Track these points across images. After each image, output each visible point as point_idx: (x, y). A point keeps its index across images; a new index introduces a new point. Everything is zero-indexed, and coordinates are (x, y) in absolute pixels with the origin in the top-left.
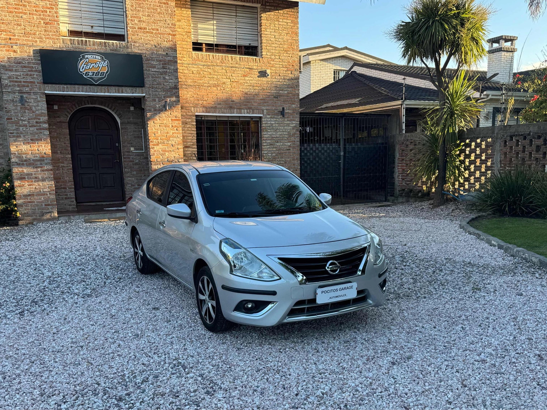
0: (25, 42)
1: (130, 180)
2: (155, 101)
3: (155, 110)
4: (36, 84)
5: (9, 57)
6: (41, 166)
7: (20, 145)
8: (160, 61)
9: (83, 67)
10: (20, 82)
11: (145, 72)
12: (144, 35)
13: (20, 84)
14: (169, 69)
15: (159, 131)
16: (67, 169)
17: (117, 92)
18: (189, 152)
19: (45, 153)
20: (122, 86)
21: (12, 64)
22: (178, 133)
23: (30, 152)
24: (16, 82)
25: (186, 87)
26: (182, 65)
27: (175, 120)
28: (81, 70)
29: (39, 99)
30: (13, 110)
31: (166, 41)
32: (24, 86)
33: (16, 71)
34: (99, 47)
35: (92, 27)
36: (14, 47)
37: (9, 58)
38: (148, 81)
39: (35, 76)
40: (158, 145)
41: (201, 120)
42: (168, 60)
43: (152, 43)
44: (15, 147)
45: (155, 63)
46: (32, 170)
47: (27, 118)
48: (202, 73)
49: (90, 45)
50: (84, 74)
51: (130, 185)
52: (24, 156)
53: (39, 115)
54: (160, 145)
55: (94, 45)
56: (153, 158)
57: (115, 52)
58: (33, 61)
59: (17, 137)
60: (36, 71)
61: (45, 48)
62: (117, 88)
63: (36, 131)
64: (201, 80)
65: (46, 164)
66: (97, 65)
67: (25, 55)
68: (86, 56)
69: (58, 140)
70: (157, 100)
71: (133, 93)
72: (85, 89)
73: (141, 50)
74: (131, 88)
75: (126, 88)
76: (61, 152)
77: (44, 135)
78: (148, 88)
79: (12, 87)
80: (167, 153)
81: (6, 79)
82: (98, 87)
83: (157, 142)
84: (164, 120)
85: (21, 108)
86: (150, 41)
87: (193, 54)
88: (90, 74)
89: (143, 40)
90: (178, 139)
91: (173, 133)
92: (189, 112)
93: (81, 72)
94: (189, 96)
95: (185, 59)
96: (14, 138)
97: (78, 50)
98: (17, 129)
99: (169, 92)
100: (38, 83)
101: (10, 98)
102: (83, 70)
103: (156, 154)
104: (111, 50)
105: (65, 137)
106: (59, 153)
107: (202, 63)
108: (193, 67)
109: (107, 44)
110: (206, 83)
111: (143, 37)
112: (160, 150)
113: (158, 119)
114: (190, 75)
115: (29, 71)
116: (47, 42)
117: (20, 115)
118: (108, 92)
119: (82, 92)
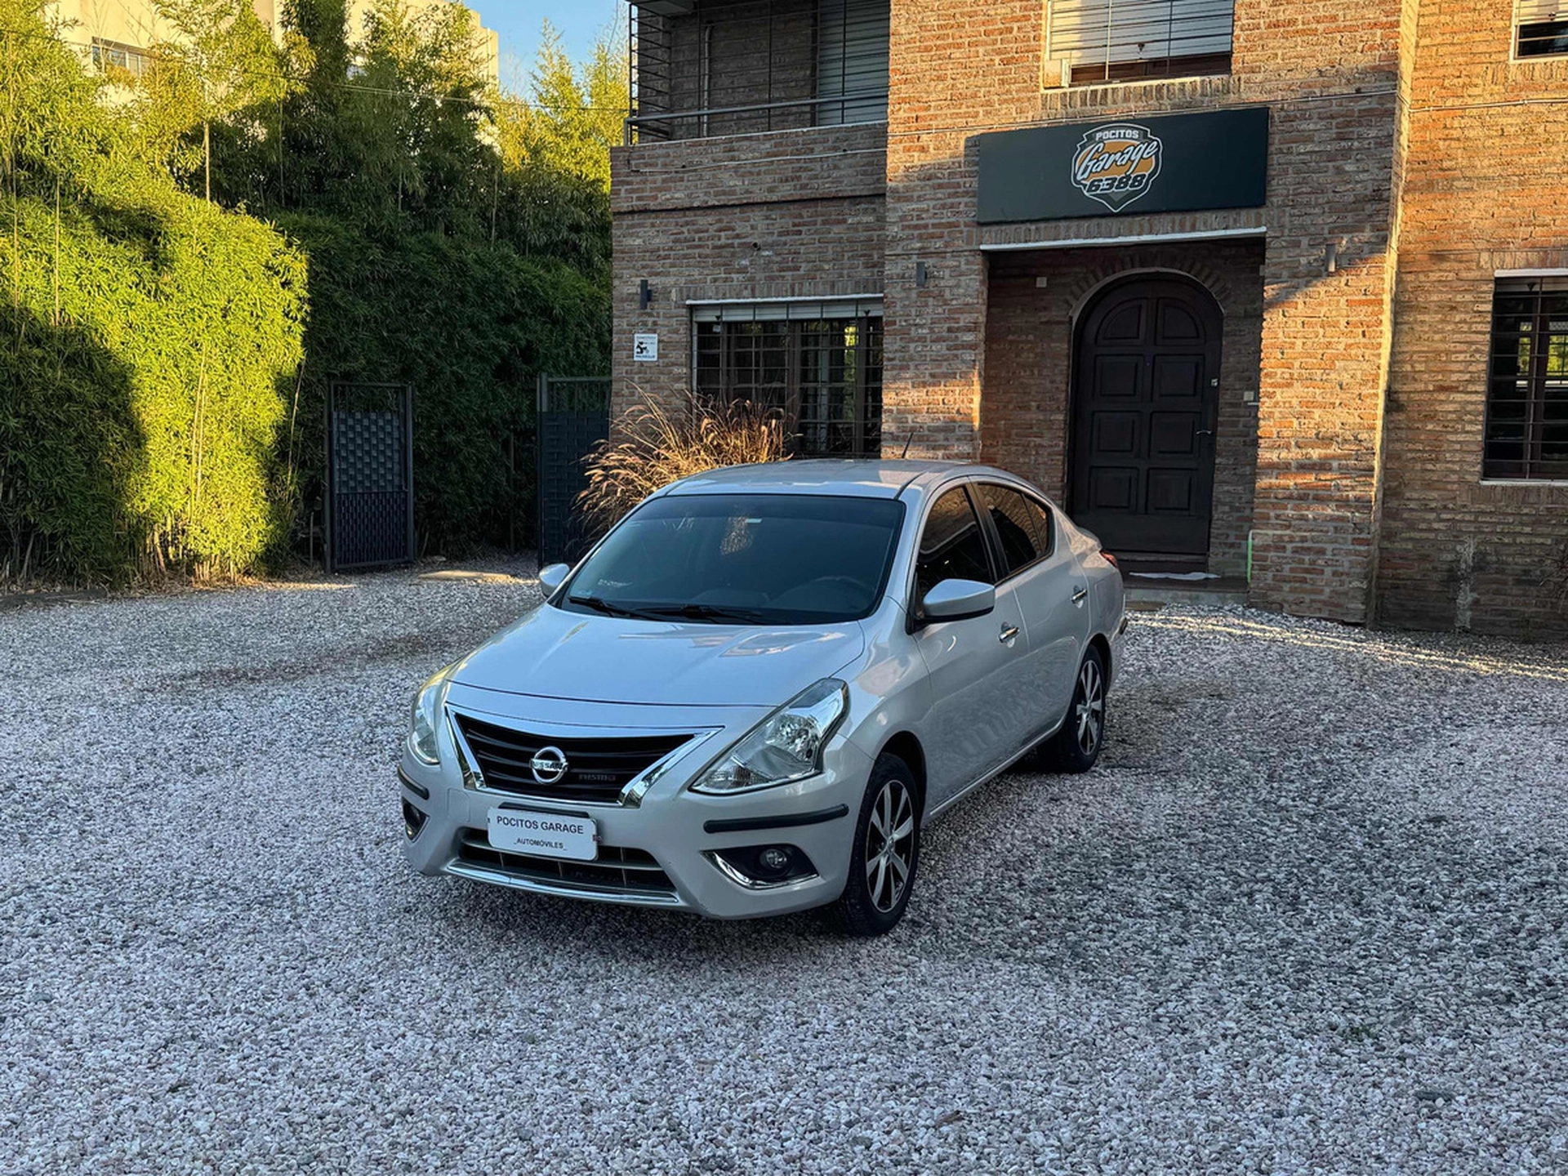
0: (949, 121)
1: (1228, 491)
2: (1297, 244)
3: (1294, 276)
4: (962, 228)
5: (908, 165)
6: (946, 443)
7: (905, 389)
8: (1332, 117)
9: (1087, 167)
10: (926, 226)
11: (1275, 159)
12: (1287, 44)
13: (923, 231)
14: (1360, 138)
15: (1299, 342)
16: (1049, 454)
17: (1177, 228)
18: (1451, 407)
19: (958, 411)
20: (1196, 210)
21: (913, 184)
22: (1365, 347)
23: (926, 407)
24: (916, 227)
25: (1467, 184)
26: (1459, 112)
27: (1361, 303)
28: (1079, 178)
29: (964, 267)
30: (901, 299)
31: (1360, 48)
32: (932, 236)
33: (920, 199)
34: (1140, 104)
35: (1141, 45)
36: (924, 137)
37: (907, 169)
38: (1280, 186)
39: (962, 208)
40: (1289, 385)
41: (1531, 293)
42: (1360, 111)
43: (1312, 63)
44: (893, 395)
45: (1312, 127)
46: (923, 455)
47: (929, 317)
48: (1540, 130)
49: (1114, 102)
50: (1085, 186)
51: (1227, 509)
52: (910, 417)
53: (956, 311)
54: (1296, 384)
55: (1126, 99)
56: (1266, 427)
57: (1186, 111)
58: (963, 169)
59: (902, 368)
60: (966, 193)
61: (996, 128)
62: (1178, 217)
63: (945, 351)
64: (1532, 155)
65: (958, 440)
66: (1127, 156)
67: (945, 156)
68: (1098, 135)
69: (1036, 372)
70: (1305, 241)
71: (1226, 228)
72: (1084, 231)
73: (1270, 92)
74: (1221, 214)
75: (1208, 214)
76: (1038, 407)
77: (963, 361)
78: (1279, 207)
79: (905, 242)
80: (1317, 413)
81: (894, 223)
82: (1121, 219)
83: (1287, 376)
84: (1320, 304)
85: (919, 295)
86: (1304, 58)
87: (1513, 70)
88: (1104, 185)
89: (1279, 61)
90: (1365, 366)
91: (1348, 346)
92: (1469, 269)
93: (1078, 183)
94: (1475, 213)
95: (1477, 91)
96: (895, 372)
97: (1079, 121)
98: (903, 349)
99: (1350, 214)
100: (966, 225)
101: (899, 271)
102: (1085, 176)
103: (1277, 415)
104: (1174, 106)
105: (1056, 365)
106: (1034, 408)
107: (1546, 95)
108: (1508, 114)
109: (1165, 91)
110: (1555, 163)
111: (1280, 53)
112: (1295, 402)
113: (1300, 302)
114: (1488, 143)
115: (950, 196)
116: (1003, 112)
117: (913, 313)
118: (1150, 233)
119: (1077, 237)
